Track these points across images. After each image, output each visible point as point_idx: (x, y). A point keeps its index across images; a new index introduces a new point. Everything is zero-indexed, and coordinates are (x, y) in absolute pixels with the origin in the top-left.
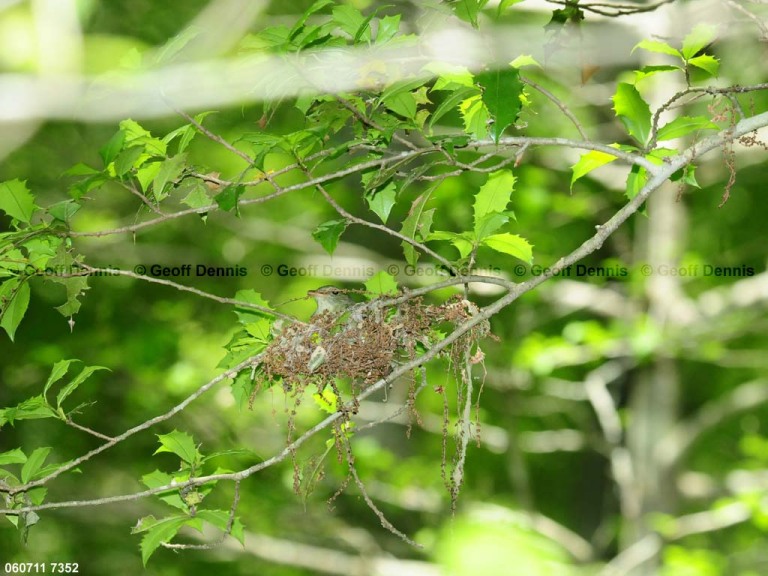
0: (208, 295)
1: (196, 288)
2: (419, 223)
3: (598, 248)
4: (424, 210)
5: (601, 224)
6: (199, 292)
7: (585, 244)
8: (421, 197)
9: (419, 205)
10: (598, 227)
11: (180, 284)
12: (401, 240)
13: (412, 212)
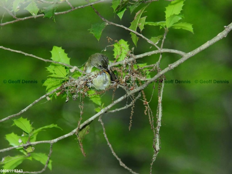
0: (39, 58)
1: (33, 55)
2: (139, 23)
3: (225, 37)
4: (141, 17)
5: (227, 25)
6: (35, 56)
7: (219, 35)
8: (140, 11)
9: (139, 15)
10: (225, 27)
11: (26, 52)
12: (130, 32)
13: (135, 18)
